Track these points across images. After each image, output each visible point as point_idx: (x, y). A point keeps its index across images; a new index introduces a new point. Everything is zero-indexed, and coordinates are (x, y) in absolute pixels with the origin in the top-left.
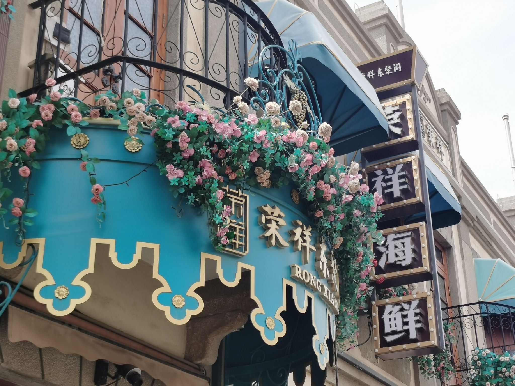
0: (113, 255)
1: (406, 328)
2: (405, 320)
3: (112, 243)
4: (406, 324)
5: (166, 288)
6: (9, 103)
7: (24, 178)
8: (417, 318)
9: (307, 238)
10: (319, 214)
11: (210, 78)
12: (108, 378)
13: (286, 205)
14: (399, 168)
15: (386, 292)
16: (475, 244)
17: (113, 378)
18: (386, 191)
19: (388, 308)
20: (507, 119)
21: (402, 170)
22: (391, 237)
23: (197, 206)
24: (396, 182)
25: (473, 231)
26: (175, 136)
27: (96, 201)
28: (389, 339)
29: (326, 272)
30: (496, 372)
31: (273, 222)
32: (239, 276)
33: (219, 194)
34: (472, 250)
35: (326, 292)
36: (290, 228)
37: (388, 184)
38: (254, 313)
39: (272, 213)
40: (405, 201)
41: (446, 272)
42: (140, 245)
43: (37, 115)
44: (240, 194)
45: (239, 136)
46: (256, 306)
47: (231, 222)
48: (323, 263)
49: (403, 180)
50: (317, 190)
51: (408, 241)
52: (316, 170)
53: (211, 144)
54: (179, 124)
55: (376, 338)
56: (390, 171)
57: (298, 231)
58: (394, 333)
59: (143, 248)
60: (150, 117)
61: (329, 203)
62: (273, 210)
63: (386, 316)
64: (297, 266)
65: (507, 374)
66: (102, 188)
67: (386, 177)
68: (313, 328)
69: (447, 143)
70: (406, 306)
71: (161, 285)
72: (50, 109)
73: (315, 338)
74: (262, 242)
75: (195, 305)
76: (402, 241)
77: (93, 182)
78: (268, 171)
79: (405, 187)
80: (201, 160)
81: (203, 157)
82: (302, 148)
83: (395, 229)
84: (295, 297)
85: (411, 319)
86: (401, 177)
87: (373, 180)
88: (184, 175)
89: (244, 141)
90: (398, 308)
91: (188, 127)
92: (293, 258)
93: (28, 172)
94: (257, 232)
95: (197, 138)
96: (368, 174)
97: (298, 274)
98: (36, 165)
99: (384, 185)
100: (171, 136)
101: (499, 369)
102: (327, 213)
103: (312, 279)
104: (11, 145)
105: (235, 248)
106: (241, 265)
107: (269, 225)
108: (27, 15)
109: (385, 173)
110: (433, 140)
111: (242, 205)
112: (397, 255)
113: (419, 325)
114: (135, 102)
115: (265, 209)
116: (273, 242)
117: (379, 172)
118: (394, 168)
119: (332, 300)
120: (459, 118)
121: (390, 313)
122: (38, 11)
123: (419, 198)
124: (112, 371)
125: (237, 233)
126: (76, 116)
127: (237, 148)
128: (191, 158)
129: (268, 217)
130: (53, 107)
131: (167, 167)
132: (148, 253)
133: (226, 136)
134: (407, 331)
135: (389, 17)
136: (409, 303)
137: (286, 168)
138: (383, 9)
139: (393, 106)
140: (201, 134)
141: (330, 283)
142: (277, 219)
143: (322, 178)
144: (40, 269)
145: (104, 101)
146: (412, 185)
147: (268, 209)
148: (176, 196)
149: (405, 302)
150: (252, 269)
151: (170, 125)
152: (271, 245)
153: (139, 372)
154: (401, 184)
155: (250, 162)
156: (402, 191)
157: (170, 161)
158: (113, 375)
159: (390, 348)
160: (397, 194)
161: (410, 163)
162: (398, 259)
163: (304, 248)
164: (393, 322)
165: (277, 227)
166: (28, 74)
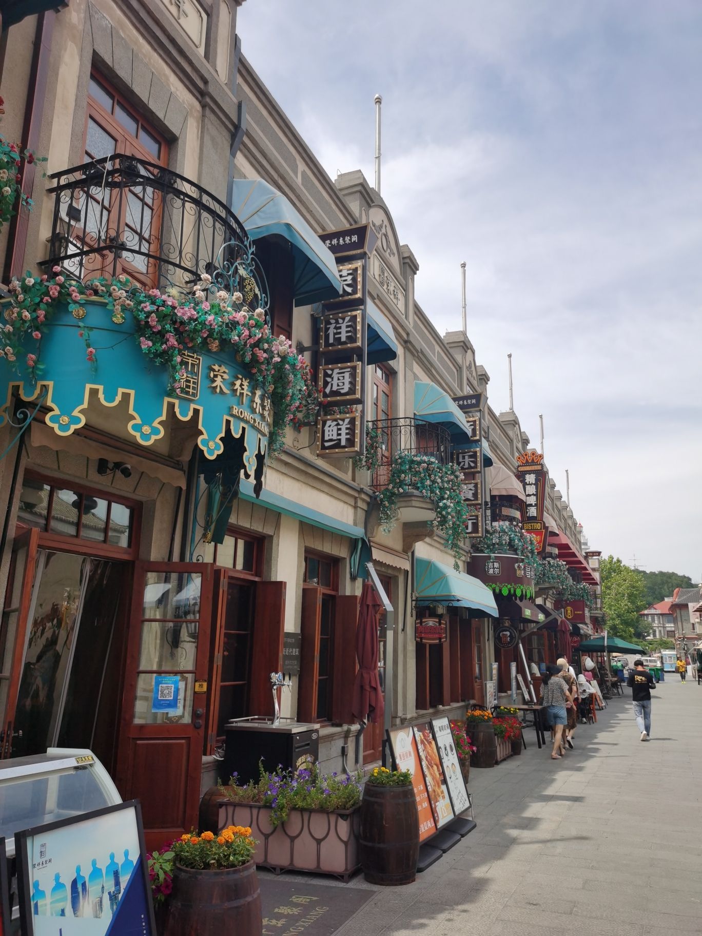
0: (101, 396)
1: (339, 437)
2: (339, 432)
3: (101, 388)
4: (339, 435)
5: (138, 421)
6: (26, 281)
7: (37, 339)
8: (347, 431)
9: (245, 387)
10: (254, 371)
11: (183, 264)
12: (108, 470)
13: (230, 364)
14: (347, 319)
15: (331, 410)
16: (417, 369)
17: (111, 470)
18: (336, 336)
19: (329, 423)
20: (465, 267)
21: (349, 321)
22: (336, 371)
23: (164, 365)
24: (344, 329)
25: (417, 359)
26: (147, 317)
27: (90, 359)
28: (327, 444)
29: (258, 409)
30: (410, 468)
31: (219, 377)
32: (191, 414)
33: (179, 359)
34: (414, 374)
35: (257, 423)
36: (232, 379)
37: (339, 331)
38: (200, 438)
39: (219, 370)
40: (349, 345)
41: (391, 391)
42: (121, 391)
43: (47, 293)
44: (195, 356)
45: (195, 318)
46: (202, 433)
47: (187, 377)
48: (257, 403)
49: (349, 329)
50: (253, 354)
51: (347, 375)
52: (252, 341)
53: (174, 322)
54: (149, 307)
55: (318, 443)
56: (340, 321)
57: (238, 383)
58: (331, 440)
59: (123, 393)
60: (128, 302)
61: (262, 363)
62: (219, 368)
63: (326, 428)
64: (235, 407)
65: (417, 469)
66: (94, 351)
67: (338, 326)
68: (245, 447)
69: (404, 290)
70: (341, 422)
71: (135, 419)
72: (56, 290)
73: (246, 454)
74: (210, 390)
75: (158, 432)
76: (342, 375)
77: (88, 346)
78: (217, 341)
79: (350, 334)
80: (166, 333)
81: (168, 331)
82: (243, 325)
83: (339, 365)
84: (232, 427)
85: (344, 431)
86: (347, 327)
87: (328, 326)
88: (153, 345)
89: (199, 323)
90: (335, 423)
91: (157, 309)
92: (233, 401)
93: (40, 335)
94: (207, 383)
95: (163, 318)
96: (325, 322)
97: (235, 412)
98: (45, 330)
99: (335, 331)
100: (143, 318)
101: (412, 465)
102: (260, 371)
103: (247, 415)
104: (26, 316)
105: (189, 395)
106: (193, 406)
107: (215, 379)
108: (45, 199)
109: (337, 322)
110: (392, 288)
111: (197, 365)
112: (338, 385)
113: (348, 436)
114: (119, 290)
115: (213, 367)
116: (218, 390)
117: (333, 321)
118: (344, 319)
119: (263, 428)
120: (417, 269)
121: (330, 426)
122: (54, 195)
123: (359, 344)
124: (111, 465)
125: (191, 385)
126: (76, 296)
127: (193, 327)
128: (159, 332)
129: (215, 373)
130: (58, 288)
131: (141, 338)
132: (126, 397)
133: (185, 318)
134: (340, 440)
135: (363, 185)
136: (343, 420)
137: (230, 340)
138: (359, 178)
139: (348, 270)
140: (165, 316)
141: (263, 417)
142: (222, 374)
143: (258, 346)
144: (50, 403)
145: (97, 286)
146: (356, 334)
147: (216, 367)
148: (147, 359)
149: (341, 420)
150: (201, 408)
151: (143, 309)
152: (216, 392)
153: (130, 467)
154: (347, 332)
155: (202, 337)
156: (347, 337)
157: (143, 335)
158: (111, 468)
159: (327, 451)
160: (343, 339)
161: (356, 316)
162: (338, 388)
163: (242, 394)
164: (331, 433)
165: (222, 380)
166: (46, 246)
